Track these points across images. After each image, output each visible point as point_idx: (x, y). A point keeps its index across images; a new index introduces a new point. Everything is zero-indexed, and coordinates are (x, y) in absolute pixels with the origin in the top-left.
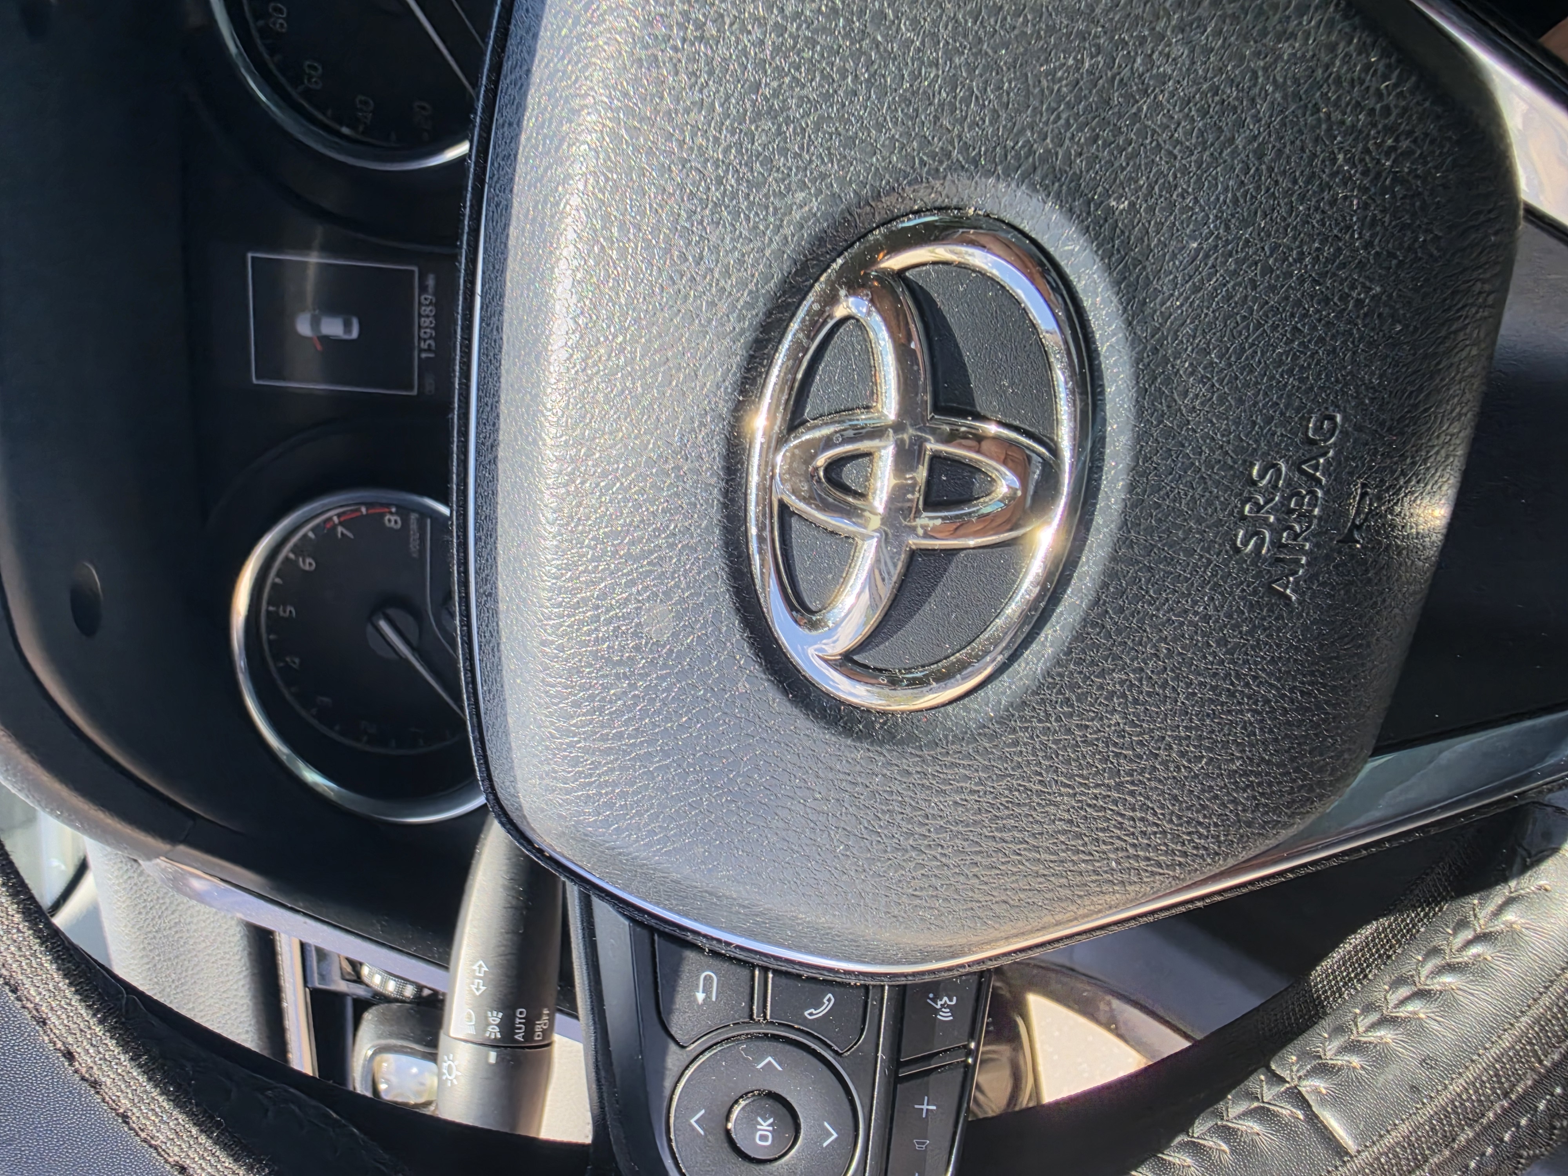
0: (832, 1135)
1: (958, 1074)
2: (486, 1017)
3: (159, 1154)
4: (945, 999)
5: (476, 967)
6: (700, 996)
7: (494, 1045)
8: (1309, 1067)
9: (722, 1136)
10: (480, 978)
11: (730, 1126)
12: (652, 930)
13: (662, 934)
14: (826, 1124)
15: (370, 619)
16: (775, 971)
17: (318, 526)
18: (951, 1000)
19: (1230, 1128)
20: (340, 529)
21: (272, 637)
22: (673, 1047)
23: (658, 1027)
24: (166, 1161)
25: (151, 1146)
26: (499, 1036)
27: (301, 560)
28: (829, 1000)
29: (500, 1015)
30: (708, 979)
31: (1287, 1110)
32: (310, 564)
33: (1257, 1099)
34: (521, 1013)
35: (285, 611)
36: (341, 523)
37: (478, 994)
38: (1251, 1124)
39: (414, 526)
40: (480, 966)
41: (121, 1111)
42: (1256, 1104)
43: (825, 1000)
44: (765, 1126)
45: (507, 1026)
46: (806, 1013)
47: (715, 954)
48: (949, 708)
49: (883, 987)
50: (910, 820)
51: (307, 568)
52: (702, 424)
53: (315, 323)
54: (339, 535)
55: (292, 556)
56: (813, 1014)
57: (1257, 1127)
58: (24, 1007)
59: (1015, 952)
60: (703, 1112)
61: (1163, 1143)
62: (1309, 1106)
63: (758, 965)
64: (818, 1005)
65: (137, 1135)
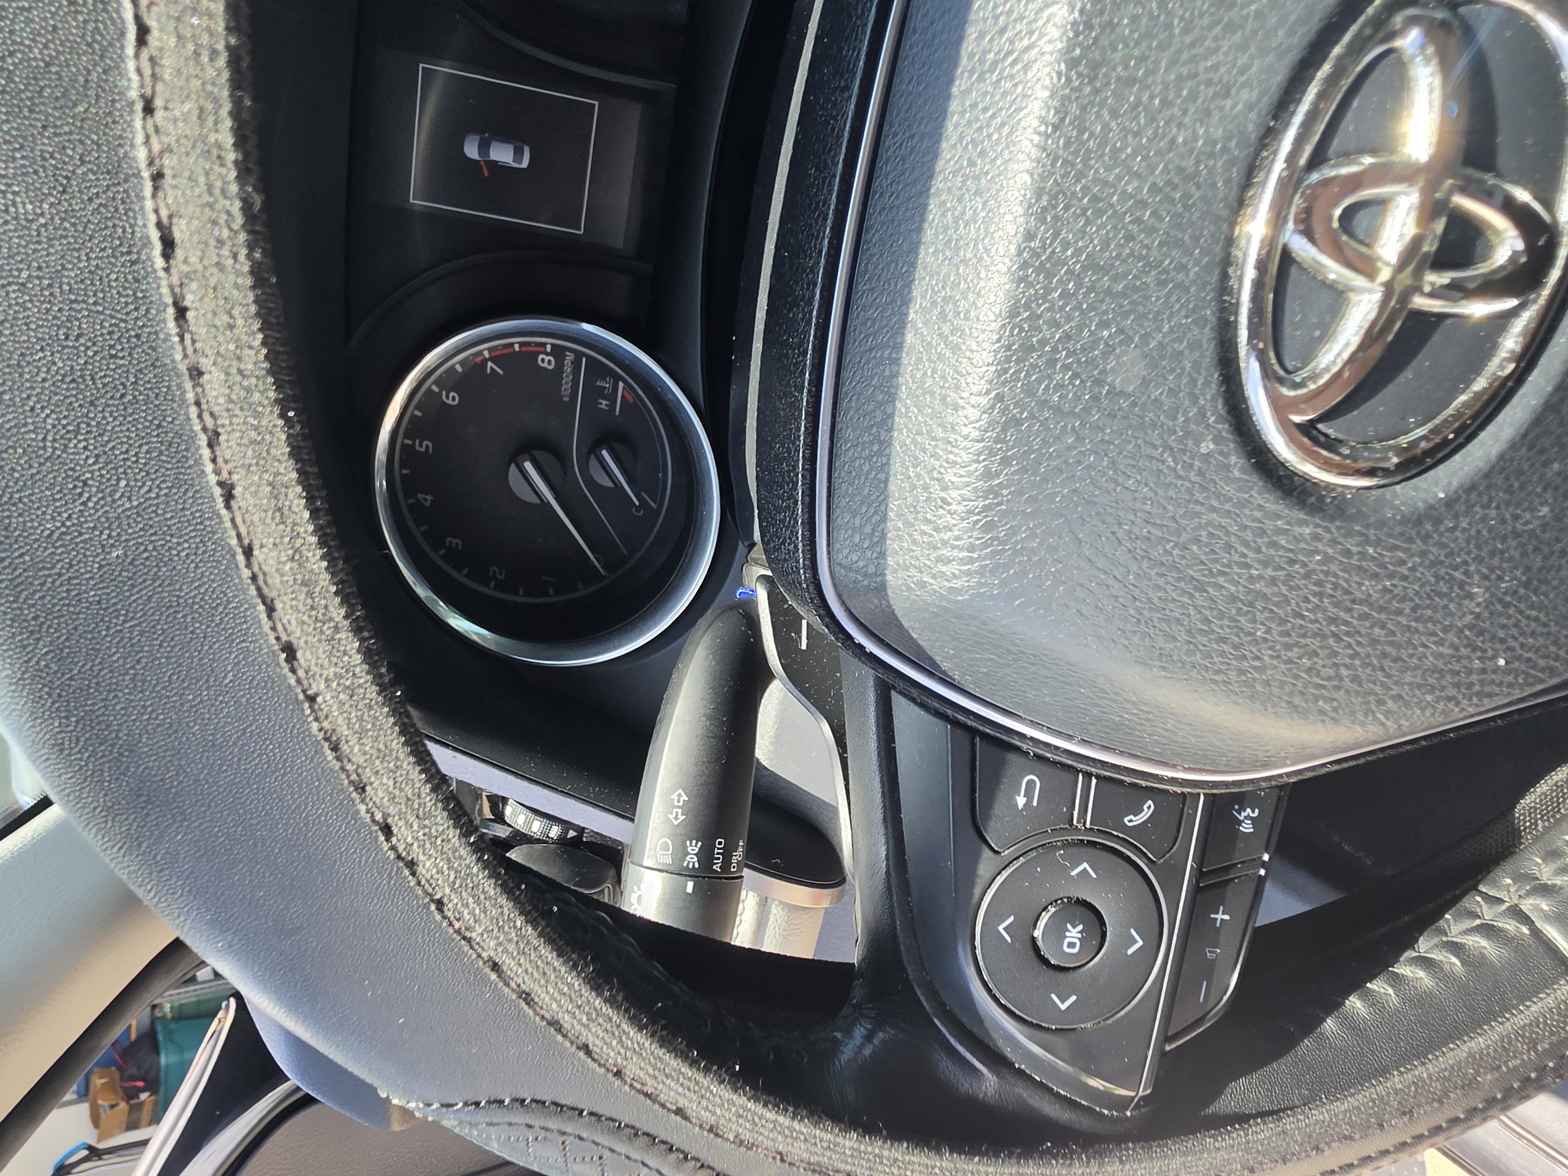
0: (1136, 942)
1: (1252, 886)
2: (685, 847)
3: (472, 948)
4: (1249, 810)
5: (674, 796)
6: (1021, 801)
7: (692, 874)
8: (1528, 887)
9: (1029, 945)
10: (679, 807)
11: (1038, 933)
12: (974, 732)
13: (984, 736)
14: (1133, 931)
15: (515, 458)
16: (1098, 777)
17: (467, 358)
18: (1253, 812)
19: (1457, 943)
20: (490, 364)
21: (405, 471)
22: (987, 853)
23: (972, 832)
24: (479, 956)
25: (464, 938)
26: (697, 865)
27: (444, 393)
28: (1149, 808)
29: (700, 844)
30: (1031, 783)
31: (1510, 926)
32: (454, 399)
33: (1479, 917)
34: (720, 843)
35: (421, 446)
36: (491, 359)
37: (676, 823)
38: (1476, 939)
39: (568, 369)
40: (680, 795)
41: (438, 897)
42: (1478, 922)
43: (1145, 807)
44: (1074, 933)
45: (706, 856)
46: (1126, 820)
47: (1039, 758)
48: (1398, 487)
49: (1199, 795)
50: (1336, 605)
51: (450, 402)
52: (1225, 149)
53: (484, 147)
54: (489, 371)
55: (435, 389)
56: (1132, 820)
57: (1484, 943)
58: (343, 769)
59: (1331, 763)
60: (1012, 919)
61: (1394, 959)
62: (1533, 922)
63: (1081, 771)
64: (1137, 812)
65: (451, 924)
